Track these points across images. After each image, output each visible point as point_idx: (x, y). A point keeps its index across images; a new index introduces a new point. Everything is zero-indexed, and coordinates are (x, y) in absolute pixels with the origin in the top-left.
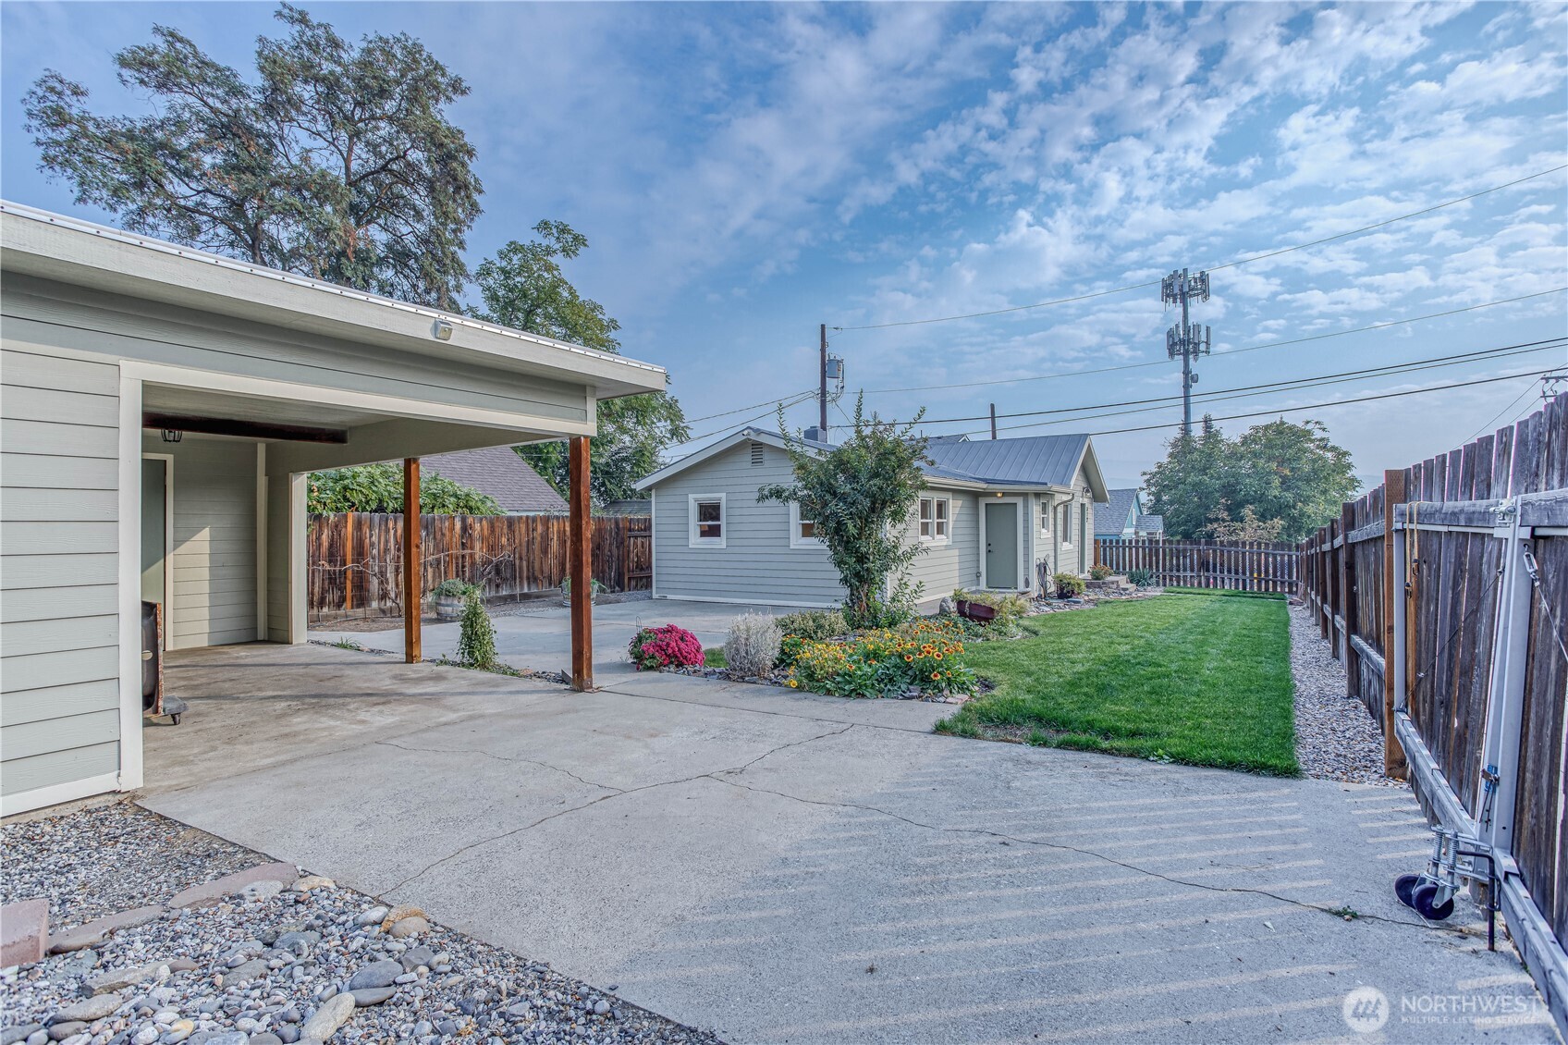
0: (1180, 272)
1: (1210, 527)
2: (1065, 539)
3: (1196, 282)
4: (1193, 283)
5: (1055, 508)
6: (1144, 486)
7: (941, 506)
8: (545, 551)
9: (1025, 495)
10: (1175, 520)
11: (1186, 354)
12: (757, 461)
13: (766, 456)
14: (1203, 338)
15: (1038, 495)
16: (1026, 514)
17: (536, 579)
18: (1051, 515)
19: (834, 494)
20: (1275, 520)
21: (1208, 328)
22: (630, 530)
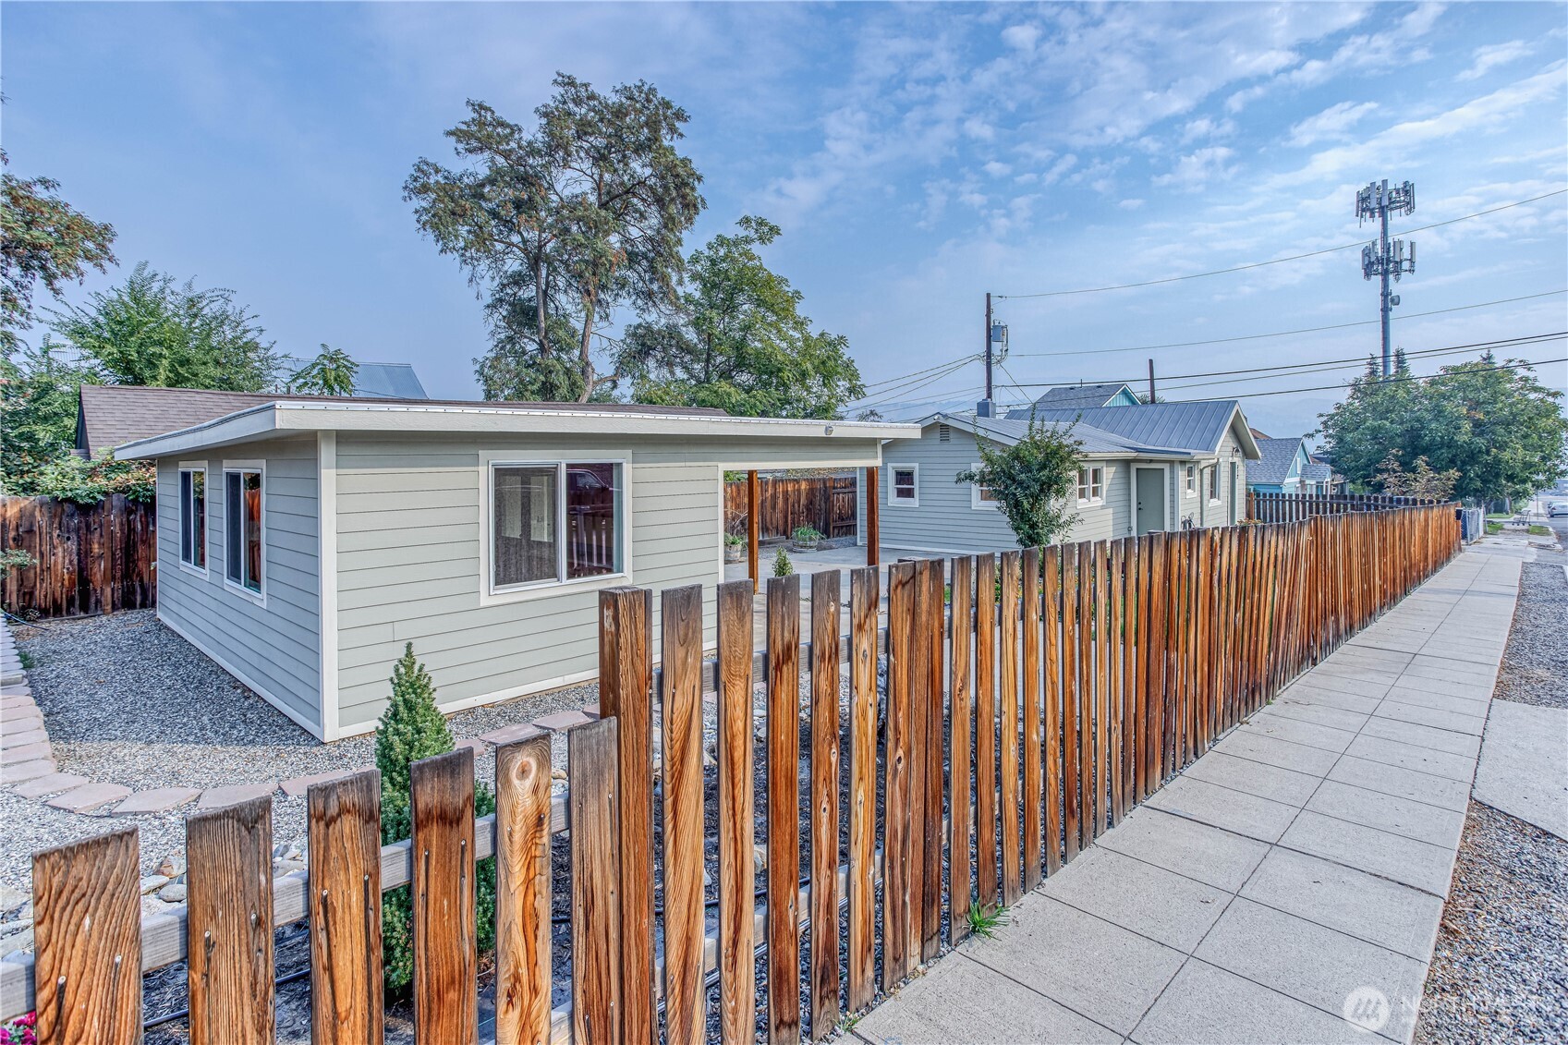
0: (1379, 183)
1: (1379, 477)
2: (1213, 495)
3: (1398, 193)
4: (1394, 194)
5: (1201, 471)
6: (1321, 428)
7: (1095, 472)
8: (774, 508)
9: (1171, 462)
10: (1353, 464)
11: (1385, 274)
12: (944, 439)
13: (952, 435)
14: (1406, 254)
15: (1183, 463)
16: (1172, 478)
17: (767, 530)
18: (1197, 477)
19: (1014, 480)
20: (1451, 471)
21: (1412, 245)
22: (834, 488)
